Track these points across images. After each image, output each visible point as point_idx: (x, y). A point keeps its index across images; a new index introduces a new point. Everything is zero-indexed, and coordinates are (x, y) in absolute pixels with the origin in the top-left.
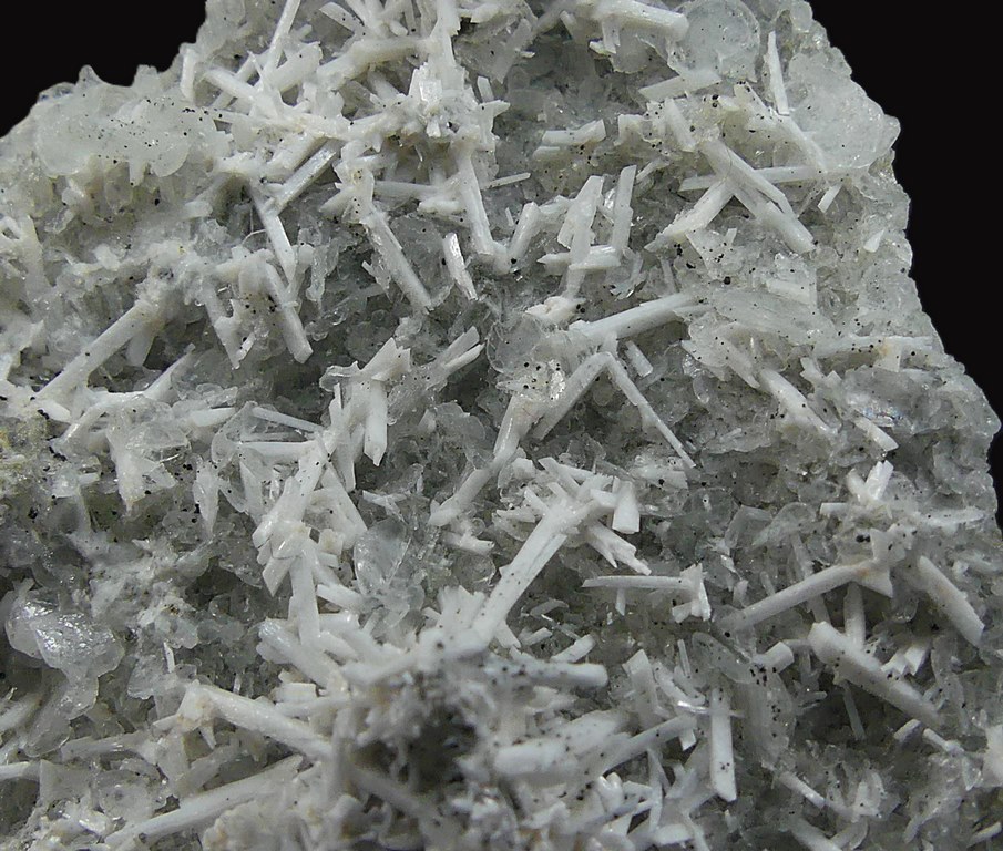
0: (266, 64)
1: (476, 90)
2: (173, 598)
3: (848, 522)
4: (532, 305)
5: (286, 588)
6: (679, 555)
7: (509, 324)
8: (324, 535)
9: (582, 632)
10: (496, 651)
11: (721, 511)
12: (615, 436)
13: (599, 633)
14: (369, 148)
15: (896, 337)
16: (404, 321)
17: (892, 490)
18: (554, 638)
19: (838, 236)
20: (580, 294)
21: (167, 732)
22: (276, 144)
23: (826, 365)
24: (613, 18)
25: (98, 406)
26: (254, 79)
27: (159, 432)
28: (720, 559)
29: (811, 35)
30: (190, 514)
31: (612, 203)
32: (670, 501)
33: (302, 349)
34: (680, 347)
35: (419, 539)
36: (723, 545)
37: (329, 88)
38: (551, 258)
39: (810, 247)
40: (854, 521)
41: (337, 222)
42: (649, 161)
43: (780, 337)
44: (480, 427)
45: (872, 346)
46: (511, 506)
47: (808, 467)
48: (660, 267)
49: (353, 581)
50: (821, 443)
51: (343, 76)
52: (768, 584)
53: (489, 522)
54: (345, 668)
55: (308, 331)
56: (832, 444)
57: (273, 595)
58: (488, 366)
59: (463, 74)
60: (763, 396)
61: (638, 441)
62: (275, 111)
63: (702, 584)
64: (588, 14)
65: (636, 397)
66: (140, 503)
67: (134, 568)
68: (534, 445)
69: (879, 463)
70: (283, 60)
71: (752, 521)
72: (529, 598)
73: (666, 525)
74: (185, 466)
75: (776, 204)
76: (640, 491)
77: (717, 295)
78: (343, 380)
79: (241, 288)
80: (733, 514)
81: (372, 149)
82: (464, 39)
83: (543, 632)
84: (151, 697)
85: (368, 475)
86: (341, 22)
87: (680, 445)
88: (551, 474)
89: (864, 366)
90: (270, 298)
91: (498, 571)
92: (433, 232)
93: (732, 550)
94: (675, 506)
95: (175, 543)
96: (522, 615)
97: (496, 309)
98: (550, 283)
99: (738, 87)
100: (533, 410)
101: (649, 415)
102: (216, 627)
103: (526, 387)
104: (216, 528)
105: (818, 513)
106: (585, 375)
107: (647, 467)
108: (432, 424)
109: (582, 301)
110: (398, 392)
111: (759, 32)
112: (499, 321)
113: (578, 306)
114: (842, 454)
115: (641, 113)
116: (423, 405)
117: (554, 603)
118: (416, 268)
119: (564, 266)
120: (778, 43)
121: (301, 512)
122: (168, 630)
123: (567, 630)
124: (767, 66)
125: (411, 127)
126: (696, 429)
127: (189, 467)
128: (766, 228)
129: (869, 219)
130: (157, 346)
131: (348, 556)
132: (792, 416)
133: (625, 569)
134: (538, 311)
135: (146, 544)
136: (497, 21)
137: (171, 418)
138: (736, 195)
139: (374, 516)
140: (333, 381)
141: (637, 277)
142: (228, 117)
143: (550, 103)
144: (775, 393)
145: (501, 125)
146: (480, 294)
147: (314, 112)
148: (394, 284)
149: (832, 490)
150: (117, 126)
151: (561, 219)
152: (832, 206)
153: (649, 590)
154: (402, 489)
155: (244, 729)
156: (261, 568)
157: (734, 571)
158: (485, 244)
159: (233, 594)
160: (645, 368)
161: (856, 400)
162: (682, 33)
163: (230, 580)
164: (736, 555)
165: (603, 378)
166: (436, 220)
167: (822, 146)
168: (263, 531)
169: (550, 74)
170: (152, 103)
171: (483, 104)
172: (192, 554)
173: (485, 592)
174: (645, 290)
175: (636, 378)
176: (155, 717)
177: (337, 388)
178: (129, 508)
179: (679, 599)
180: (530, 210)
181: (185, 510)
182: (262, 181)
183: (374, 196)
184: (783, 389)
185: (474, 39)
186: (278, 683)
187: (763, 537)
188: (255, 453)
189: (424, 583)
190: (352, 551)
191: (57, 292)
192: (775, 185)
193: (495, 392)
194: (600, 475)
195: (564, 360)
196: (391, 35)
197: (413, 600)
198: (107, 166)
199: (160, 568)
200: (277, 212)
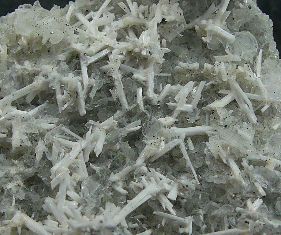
0: (95, 15)
1: (161, 42)
2: (20, 182)
3: (243, 215)
4: (161, 117)
5: (57, 188)
6: (187, 211)
7: (152, 122)
8: (74, 174)
9: (149, 228)
10: (119, 227)
11: (204, 201)
12: (176, 167)
13: (154, 230)
14: (121, 53)
15: (275, 159)
16: (118, 111)
17: (260, 209)
18: (139, 227)
19: (265, 121)
20: (177, 118)
21: (6, 225)
22: (92, 43)
23: (250, 162)
24: (211, 31)
25: (12, 113)
26: (90, 20)
27: (29, 127)
28: (199, 216)
29: (274, 53)
30: (32, 156)
31: (195, 91)
32: (188, 193)
33: (83, 112)
34: (205, 144)
35: (104, 184)
36: (201, 212)
37: (114, 30)
38: (170, 104)
39: (255, 122)
40: (246, 215)
41: (105, 74)
42: (211, 80)
43: (238, 150)
44: (133, 153)
45: (266, 160)
46: (137, 181)
47: (236, 194)
48: (205, 116)
49: (79, 192)
50: (242, 187)
51: (119, 27)
52: (213, 228)
53: (128, 184)
54: (69, 221)
55: (86, 106)
56: (245, 188)
57: (52, 190)
58: (141, 133)
59: (159, 36)
60: (227, 167)
61: (183, 171)
62: (94, 32)
63: (191, 223)
64: (204, 27)
65: (186, 156)
66: (17, 148)
67: (10, 168)
68: (149, 163)
69: (259, 199)
70: (102, 16)
71: (213, 206)
72: (135, 212)
73: (185, 200)
74: (35, 140)
75: (248, 105)
76: (180, 187)
77: (221, 130)
78: (93, 126)
79: (68, 87)
80: (208, 203)
81: (122, 53)
82: (162, 25)
83: (136, 225)
84: (4, 212)
85: (93, 158)
86: (124, 9)
87: (196, 176)
88: (152, 174)
89: (262, 166)
90: (77, 93)
91: (127, 201)
92: (135, 85)
93: (204, 214)
94: (190, 195)
95: (25, 164)
96: (131, 217)
97: (149, 116)
98: (168, 112)
99: (245, 65)
100: (152, 152)
101: (189, 163)
102: (31, 195)
103: (152, 144)
104: (40, 163)
105: (235, 209)
106: (172, 145)
107: (184, 180)
108: (118, 147)
109: (177, 120)
110: (110, 134)
111: (258, 48)
112: (149, 120)
113: (176, 122)
114: (248, 193)
115: (213, 64)
116: (117, 141)
117: (142, 216)
118: (126, 96)
119: (175, 107)
120: (263, 53)
121: (69, 165)
122: (15, 192)
123: (144, 226)
124: (257, 60)
125: (137, 50)
126: (203, 172)
127: (36, 141)
128: (243, 112)
129: (276, 118)
130: (36, 98)
131: (80, 183)
132: (235, 176)
133: (168, 211)
134: (162, 120)
135: (16, 162)
136: (174, 22)
137: (35, 123)
138: (236, 99)
139: (92, 173)
140: (90, 125)
141: (197, 117)
142: (79, 30)
143: (184, 52)
144: (231, 167)
145: (166, 56)
146: (145, 109)
147: (107, 36)
148: (118, 99)
149: (241, 204)
150: (42, 24)
151: (177, 92)
152: (266, 111)
153: (173, 220)
154: (103, 166)
155: (31, 231)
156: (51, 180)
157: (203, 221)
158: (151, 94)
159: (40, 186)
160: (192, 147)
161: (256, 176)
162: (232, 42)
163: (40, 181)
164: (205, 216)
165: (177, 147)
166: (137, 82)
167: (268, 91)
168: (54, 168)
169: (186, 43)
170: (56, 19)
171: (162, 48)
172: (30, 169)
173: (121, 207)
174: (198, 122)
175: (188, 150)
176: (4, 219)
177: (91, 128)
178: (13, 149)
179: (183, 226)
180: (168, 86)
181: (31, 154)
182: (84, 54)
183: (119, 68)
184: (234, 166)
185: (165, 26)
186: (46, 219)
187: (215, 212)
188: (59, 142)
189: (102, 198)
190: (82, 182)
191: (9, 72)
192: (249, 99)
193: (141, 142)
194: (168, 179)
195: (167, 138)
196: (139, 17)
197: (97, 203)
198: (36, 35)
199: (18, 171)
200: (86, 65)
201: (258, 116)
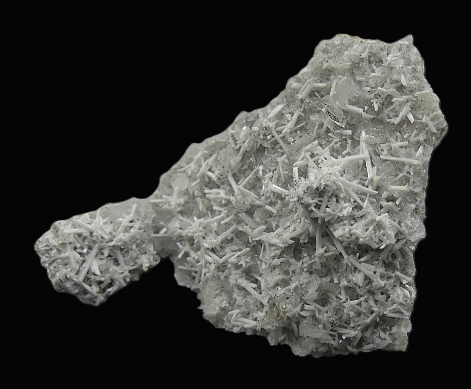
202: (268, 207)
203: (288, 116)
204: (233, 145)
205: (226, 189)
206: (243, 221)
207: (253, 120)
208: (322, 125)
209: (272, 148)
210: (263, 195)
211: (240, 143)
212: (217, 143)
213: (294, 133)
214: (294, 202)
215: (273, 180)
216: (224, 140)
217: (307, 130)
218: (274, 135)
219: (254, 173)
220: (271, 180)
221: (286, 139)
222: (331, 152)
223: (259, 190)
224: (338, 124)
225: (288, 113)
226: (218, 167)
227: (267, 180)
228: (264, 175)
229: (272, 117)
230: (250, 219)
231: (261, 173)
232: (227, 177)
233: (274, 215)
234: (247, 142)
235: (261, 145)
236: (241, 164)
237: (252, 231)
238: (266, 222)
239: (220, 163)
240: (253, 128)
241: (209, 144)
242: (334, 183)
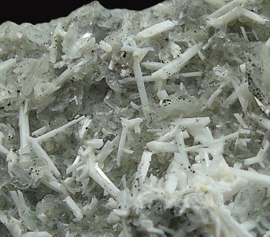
3: (117, 59)
11: (104, 109)
12: (66, 146)
19: (14, 49)
20: (9, 150)
23: (59, 60)
32: (95, 127)
34: (39, 114)
36: (117, 110)
39: (15, 60)
45: (56, 41)
48: (7, 117)
61: (71, 137)
71: (110, 98)
73: (104, 130)
76: (89, 138)
80: (106, 104)
87: (75, 120)
89: (62, 44)
103: (38, 174)
105: (112, 71)
109: (12, 149)
112: (10, 181)
113: (13, 151)
132: (75, 74)
141: (8, 126)
149: (104, 64)
164: (121, 106)
165: (43, 145)
179: (132, 129)
184: (63, 76)
195: (31, 158)
201: (8, 58)
202: (70, 201)
203: (175, 48)
204: (53, 59)
205: (6, 133)
206: (14, 207)
207: (109, 27)
208: (229, 91)
209: (122, 95)
210: (70, 175)
211: (66, 61)
212: (24, 40)
213: (173, 84)
214: (121, 217)
215: (99, 156)
216: (40, 41)
217: (199, 88)
218: (135, 73)
219: (70, 127)
220: (96, 154)
221: (155, 88)
222: (225, 149)
223: (66, 162)
224: (260, 104)
225: (176, 43)
226: (9, 85)
227: (88, 150)
228: (86, 138)
229: (144, 39)
230: (28, 209)
231: (82, 132)
232: (17, 111)
233: (74, 220)
234: (80, 64)
235: (104, 79)
236: (54, 99)
237: (23, 233)
238: (55, 227)
239: (15, 79)
240: (102, 42)
241: (11, 36)
242: (207, 212)
